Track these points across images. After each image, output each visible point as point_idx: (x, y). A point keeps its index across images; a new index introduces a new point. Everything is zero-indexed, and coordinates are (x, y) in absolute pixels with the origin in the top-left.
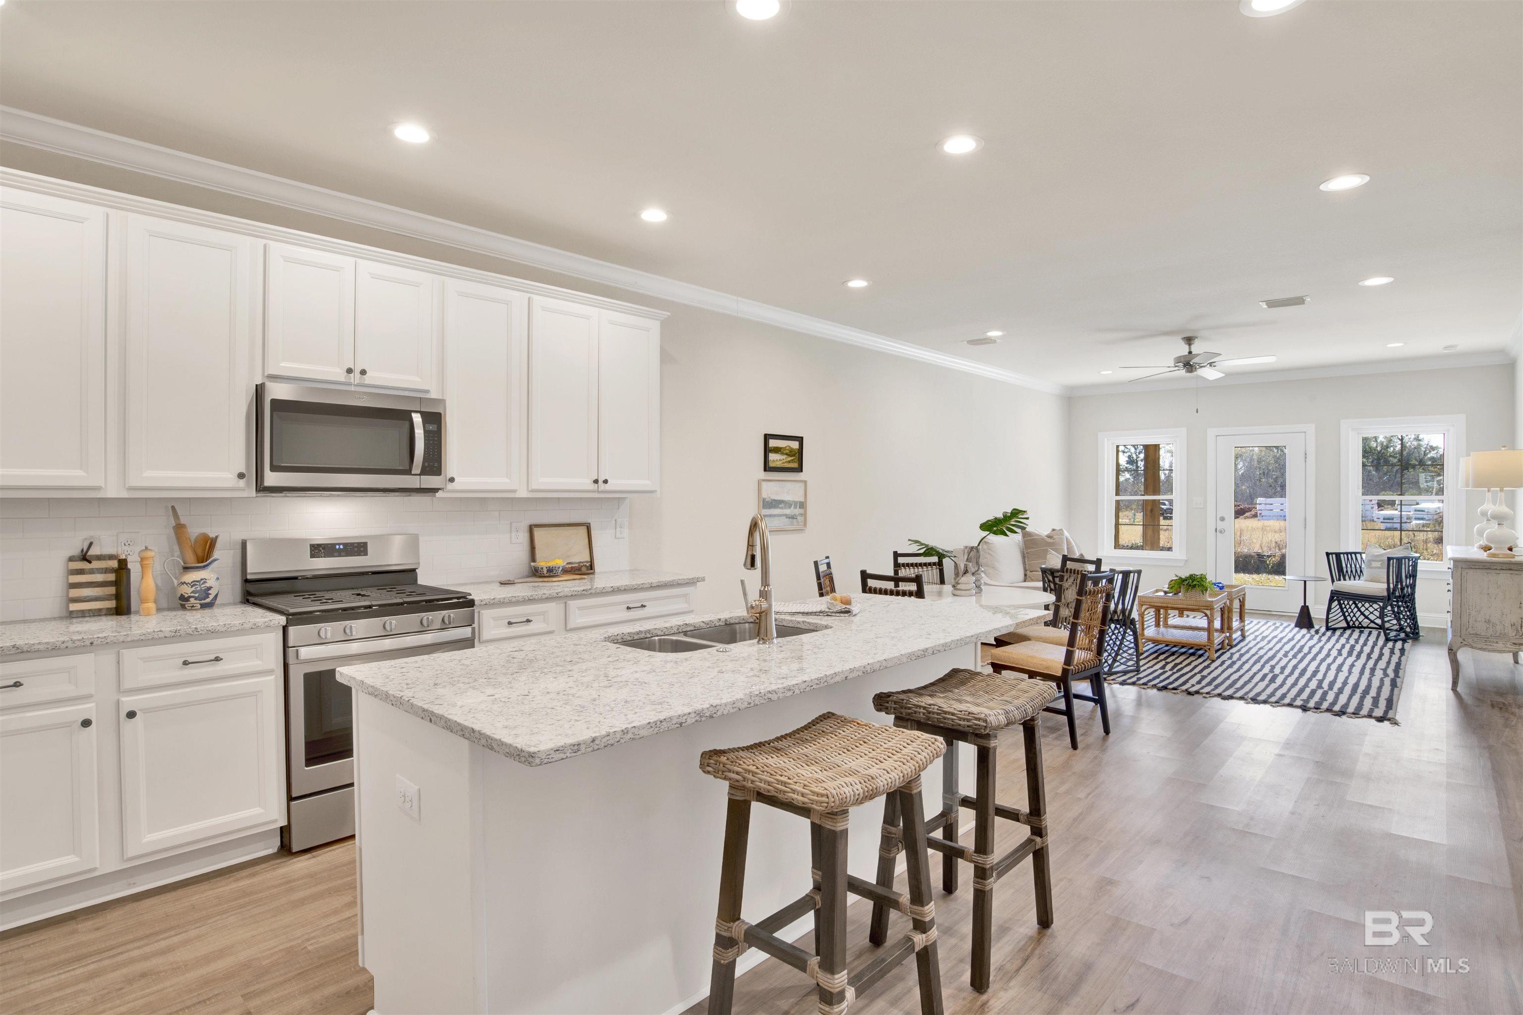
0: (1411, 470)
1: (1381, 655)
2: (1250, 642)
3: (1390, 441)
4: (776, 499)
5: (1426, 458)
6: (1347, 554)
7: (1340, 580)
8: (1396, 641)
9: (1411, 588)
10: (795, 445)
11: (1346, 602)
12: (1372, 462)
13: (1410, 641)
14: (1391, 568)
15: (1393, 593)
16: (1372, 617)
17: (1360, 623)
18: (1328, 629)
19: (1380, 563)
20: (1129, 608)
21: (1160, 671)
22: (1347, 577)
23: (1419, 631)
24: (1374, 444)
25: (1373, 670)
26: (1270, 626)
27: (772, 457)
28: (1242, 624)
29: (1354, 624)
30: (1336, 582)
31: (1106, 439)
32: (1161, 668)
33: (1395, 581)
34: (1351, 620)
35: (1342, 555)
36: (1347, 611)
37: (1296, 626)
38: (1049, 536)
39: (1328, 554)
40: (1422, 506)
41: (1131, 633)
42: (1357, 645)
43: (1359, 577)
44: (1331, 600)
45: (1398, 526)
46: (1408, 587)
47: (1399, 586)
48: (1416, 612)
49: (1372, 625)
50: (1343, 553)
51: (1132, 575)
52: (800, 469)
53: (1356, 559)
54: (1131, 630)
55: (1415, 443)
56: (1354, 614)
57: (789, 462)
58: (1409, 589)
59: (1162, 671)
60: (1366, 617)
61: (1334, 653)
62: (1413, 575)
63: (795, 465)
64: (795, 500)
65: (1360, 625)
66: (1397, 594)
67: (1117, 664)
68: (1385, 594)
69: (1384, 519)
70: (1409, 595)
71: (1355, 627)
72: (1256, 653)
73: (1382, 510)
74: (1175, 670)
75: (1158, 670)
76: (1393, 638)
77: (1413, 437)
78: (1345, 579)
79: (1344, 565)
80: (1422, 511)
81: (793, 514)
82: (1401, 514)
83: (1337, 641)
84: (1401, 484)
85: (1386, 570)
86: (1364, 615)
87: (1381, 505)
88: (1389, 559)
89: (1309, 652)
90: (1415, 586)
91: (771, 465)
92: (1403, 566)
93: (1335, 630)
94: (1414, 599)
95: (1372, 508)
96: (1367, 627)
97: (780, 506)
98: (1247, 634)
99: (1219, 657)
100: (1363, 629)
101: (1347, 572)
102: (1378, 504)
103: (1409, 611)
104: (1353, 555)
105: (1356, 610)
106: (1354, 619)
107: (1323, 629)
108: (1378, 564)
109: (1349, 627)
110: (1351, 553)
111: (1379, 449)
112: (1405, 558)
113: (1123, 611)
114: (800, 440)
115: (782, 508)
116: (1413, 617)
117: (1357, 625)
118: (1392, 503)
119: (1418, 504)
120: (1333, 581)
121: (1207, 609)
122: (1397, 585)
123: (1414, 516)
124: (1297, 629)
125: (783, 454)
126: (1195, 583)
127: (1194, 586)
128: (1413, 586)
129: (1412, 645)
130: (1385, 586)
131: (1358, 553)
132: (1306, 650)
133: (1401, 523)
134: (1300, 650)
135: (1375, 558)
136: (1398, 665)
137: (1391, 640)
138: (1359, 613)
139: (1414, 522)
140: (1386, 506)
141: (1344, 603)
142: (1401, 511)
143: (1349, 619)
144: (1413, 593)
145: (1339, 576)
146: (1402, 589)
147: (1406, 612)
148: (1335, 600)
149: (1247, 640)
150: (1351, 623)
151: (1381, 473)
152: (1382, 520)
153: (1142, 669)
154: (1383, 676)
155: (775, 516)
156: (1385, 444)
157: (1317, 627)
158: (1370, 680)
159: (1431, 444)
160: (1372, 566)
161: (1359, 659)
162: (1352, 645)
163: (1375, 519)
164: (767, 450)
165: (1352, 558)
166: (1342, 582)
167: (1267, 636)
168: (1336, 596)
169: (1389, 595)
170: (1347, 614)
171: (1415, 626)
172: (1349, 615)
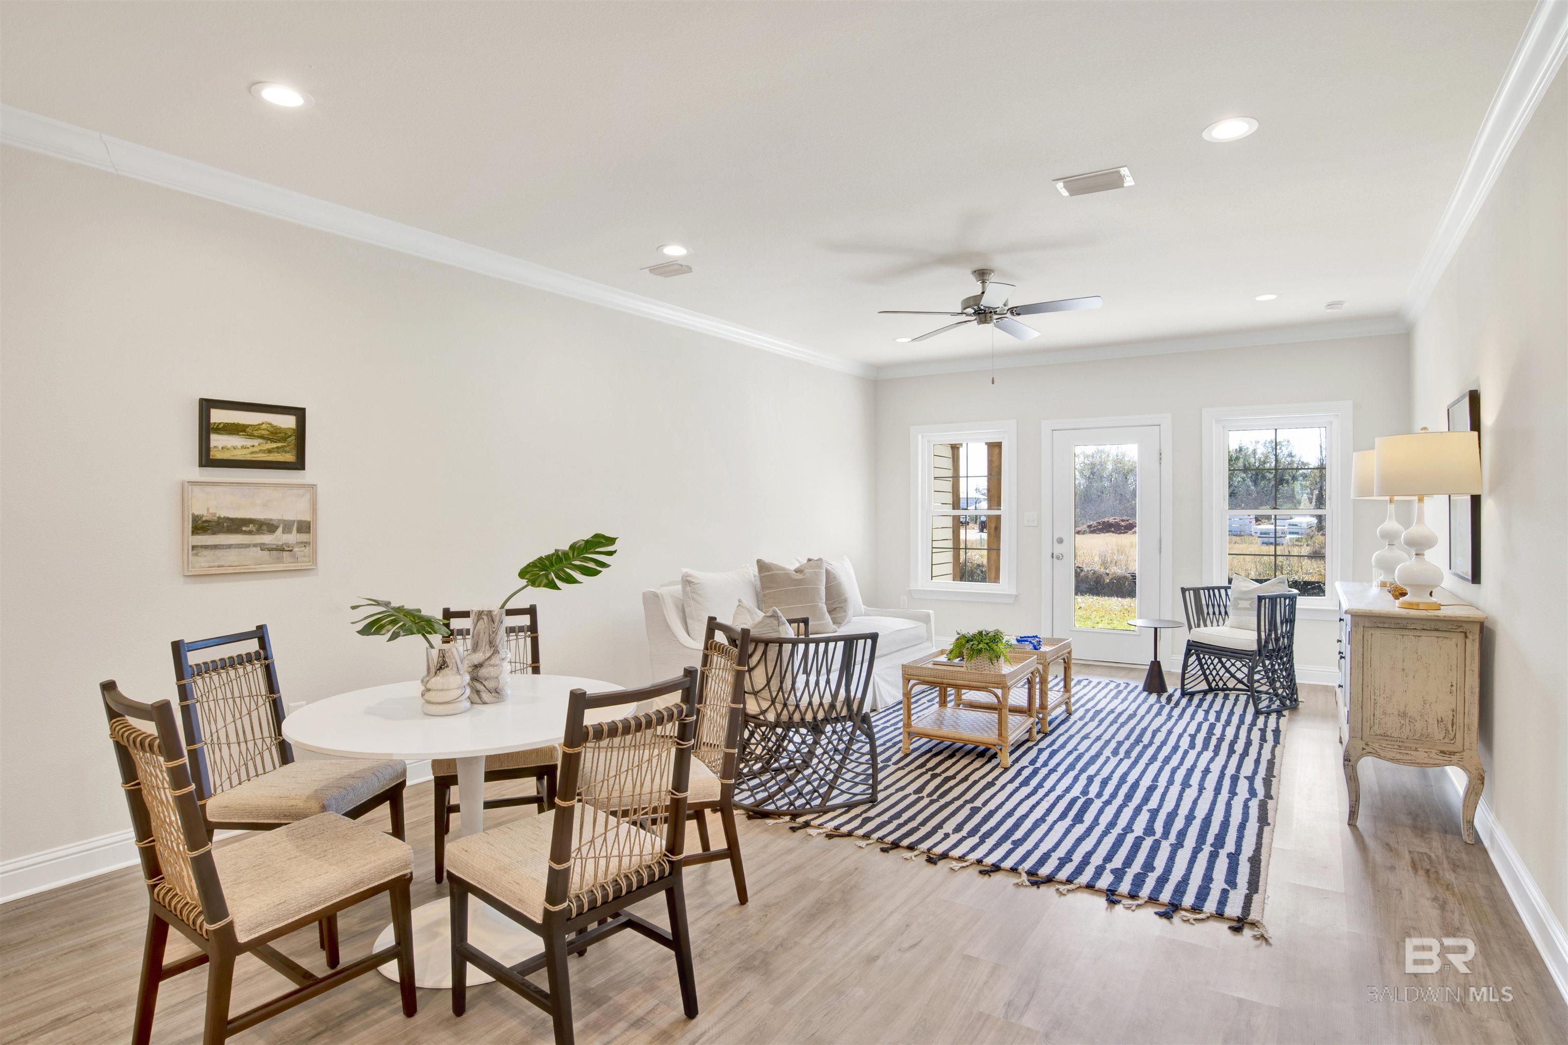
0: (1285, 485)
1: (1249, 743)
2: (1076, 722)
3: (1267, 457)
4: (231, 516)
5: (1298, 474)
6: (1208, 589)
7: (1199, 626)
8: (1268, 714)
9: (1288, 638)
10: (288, 422)
11: (1207, 657)
12: (1251, 477)
13: (1286, 713)
14: (1263, 609)
15: (1265, 646)
16: (1239, 675)
17: (1225, 684)
18: (1184, 694)
19: (1249, 602)
20: (859, 695)
21: (913, 797)
22: (1208, 622)
23: (1297, 696)
24: (1252, 460)
25: (1235, 779)
26: (1111, 690)
27: (217, 441)
28: (1067, 695)
29: (1217, 685)
30: (1194, 630)
31: (920, 436)
32: (916, 792)
33: (1267, 627)
34: (1214, 680)
35: (1202, 592)
36: (1208, 668)
37: (1144, 690)
38: (798, 571)
39: (1184, 590)
40: (1296, 520)
41: (863, 738)
42: (1218, 724)
43: (1224, 620)
44: (1188, 655)
45: (1273, 540)
46: (1283, 637)
47: (1273, 636)
48: (1294, 671)
49: (1240, 686)
50: (1204, 589)
51: (861, 642)
52: (299, 464)
53: (1220, 596)
54: (863, 732)
55: (1289, 459)
56: (1218, 672)
57: (270, 451)
58: (1286, 639)
59: (916, 796)
60: (1233, 676)
61: (1185, 743)
62: (1290, 620)
63: (290, 457)
64: (286, 518)
65: (1225, 687)
66: (1270, 647)
67: (835, 792)
68: (1255, 647)
69: (1261, 534)
70: (1285, 648)
71: (1219, 689)
72: (1075, 749)
73: (1259, 524)
74: (935, 797)
75: (910, 794)
76: (1265, 709)
77: (1287, 453)
78: (1205, 625)
79: (1204, 602)
80: (1296, 525)
81: (280, 543)
82: (1275, 529)
83: (1192, 717)
84: (1276, 499)
85: (1256, 613)
86: (1229, 672)
87: (1258, 519)
88: (1260, 599)
89: (1151, 743)
90: (1292, 635)
91: (216, 455)
92: (1278, 607)
93: (1192, 695)
94: (1292, 652)
95: (1251, 522)
96: (1234, 689)
97: (244, 529)
98: (1073, 708)
99: (1017, 760)
100: (1228, 692)
101: (1208, 614)
102: (1256, 518)
103: (1286, 670)
104: (1216, 591)
105: (1220, 665)
106: (1217, 678)
107: (1178, 694)
108: (1246, 604)
109: (1211, 690)
110: (1213, 588)
111: (1257, 464)
112: (1280, 596)
113: (848, 702)
114: (300, 413)
115: (250, 533)
116: (1291, 676)
117: (1221, 686)
118: (1268, 518)
119: (1291, 518)
120: (1190, 628)
121: (998, 688)
122: (1270, 635)
123: (1288, 531)
124: (1145, 693)
125: (251, 436)
126: (981, 646)
127: (980, 651)
128: (1290, 635)
129: (1290, 720)
130: (1255, 635)
131: (1222, 588)
132: (1146, 739)
133: (1275, 537)
134: (1138, 741)
135: (1243, 595)
136: (1271, 764)
137: (1262, 713)
138: (1223, 670)
139: (1289, 536)
140: (1263, 521)
141: (1204, 658)
142: (1275, 526)
143: (1210, 678)
144: (1290, 645)
145: (1199, 620)
146: (1277, 640)
147: (1281, 671)
148: (1192, 655)
149: (1073, 718)
150: (1214, 684)
151: (1259, 488)
152: (1258, 535)
153: (880, 796)
154: (1248, 796)
155: (229, 546)
156: (1262, 459)
157: (1170, 690)
158: (1229, 806)
159: (1302, 460)
160: (1240, 606)
161: (1217, 755)
162: (1211, 724)
163: (1253, 534)
164: (206, 429)
165: (1214, 595)
166: (1202, 629)
167: (1101, 711)
168: (1193, 648)
169: (1259, 650)
170: (1208, 672)
171: (1292, 687)
172: (1211, 674)
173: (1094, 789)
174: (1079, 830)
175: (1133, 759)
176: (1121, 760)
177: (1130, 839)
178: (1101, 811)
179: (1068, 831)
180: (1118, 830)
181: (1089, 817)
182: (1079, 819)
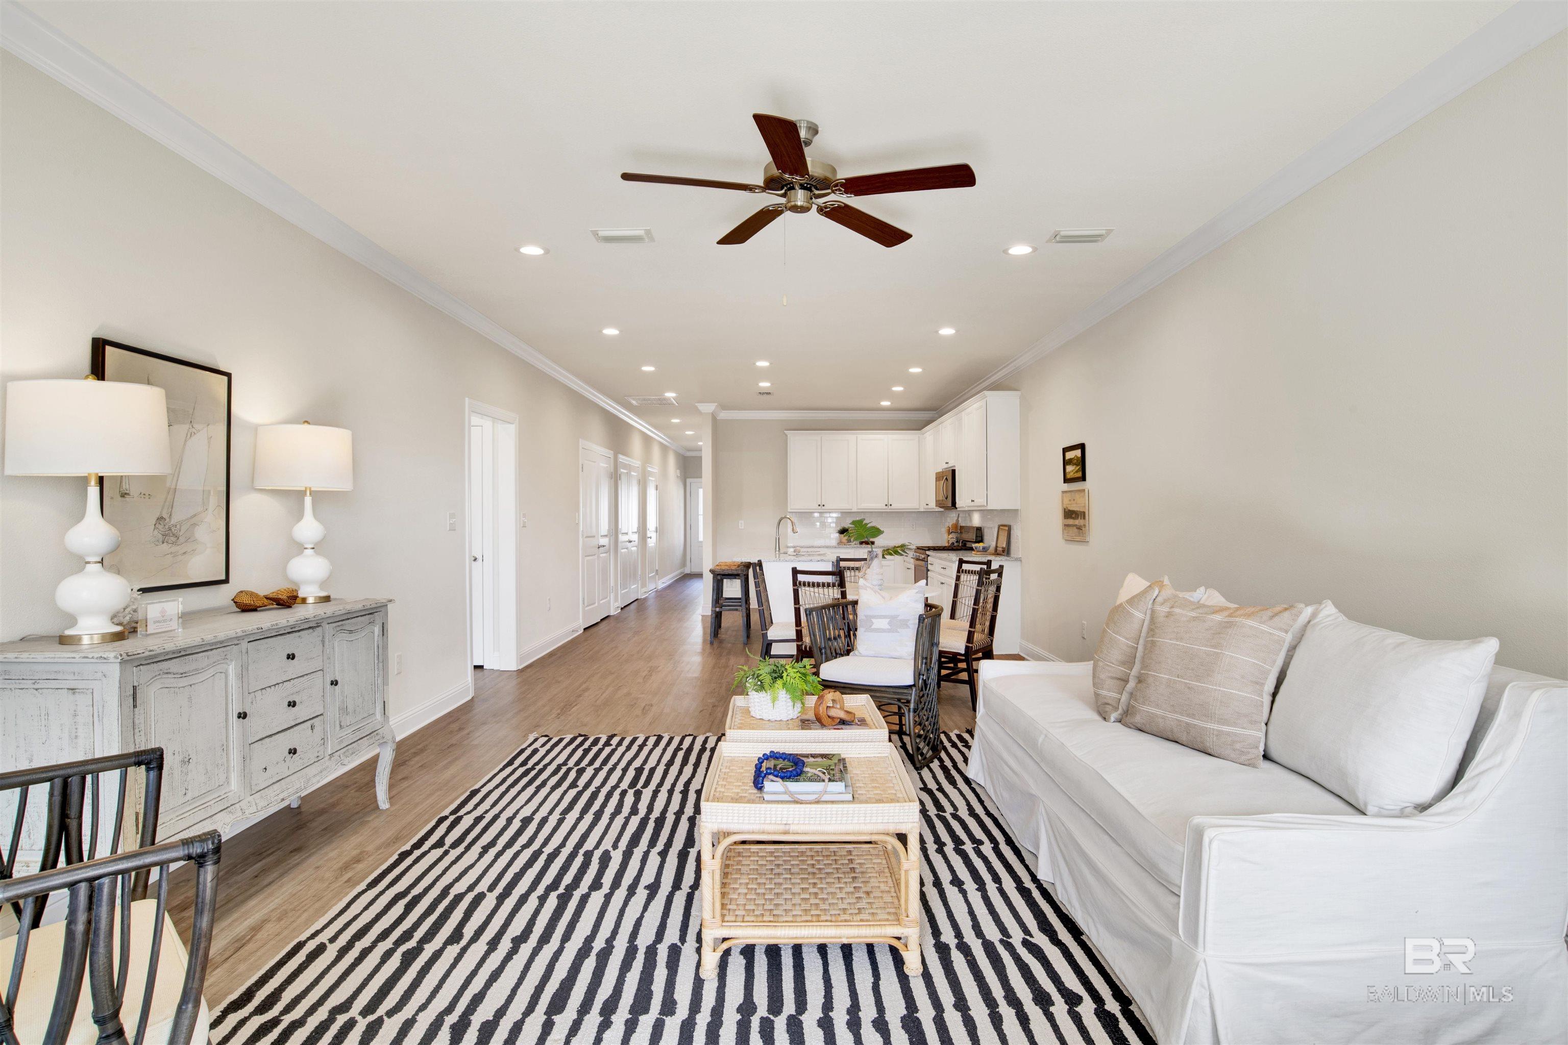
4: (1070, 509)
10: (1079, 454)
27: (1068, 468)
52: (1084, 478)
57: (1077, 472)
63: (1080, 474)
64: (1080, 510)
81: (1080, 525)
114: (1082, 447)
115: (1074, 518)
125: (1073, 464)
155: (1070, 526)
164: (1065, 463)
173: (629, 799)
174: (637, 763)
175: (582, 851)
176: (597, 846)
177: (597, 764)
178: (621, 779)
179: (645, 761)
180: (606, 769)
181: (631, 773)
182: (639, 771)
